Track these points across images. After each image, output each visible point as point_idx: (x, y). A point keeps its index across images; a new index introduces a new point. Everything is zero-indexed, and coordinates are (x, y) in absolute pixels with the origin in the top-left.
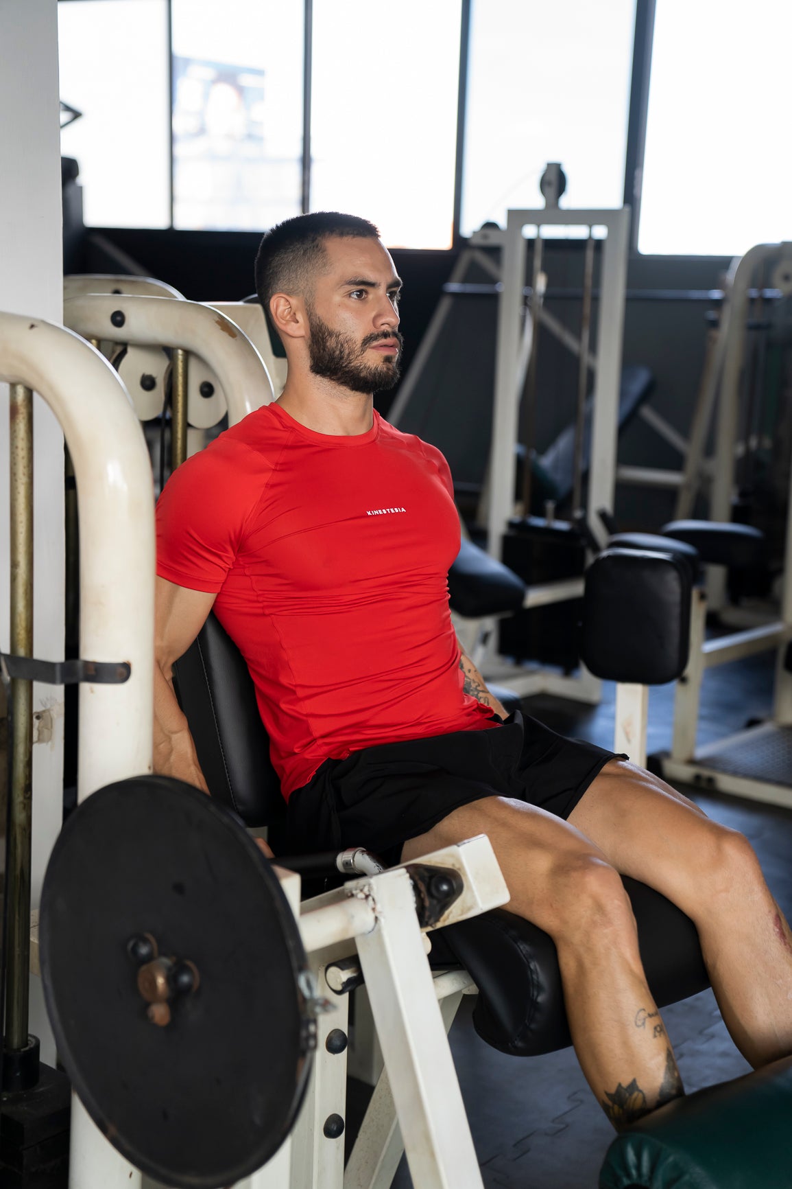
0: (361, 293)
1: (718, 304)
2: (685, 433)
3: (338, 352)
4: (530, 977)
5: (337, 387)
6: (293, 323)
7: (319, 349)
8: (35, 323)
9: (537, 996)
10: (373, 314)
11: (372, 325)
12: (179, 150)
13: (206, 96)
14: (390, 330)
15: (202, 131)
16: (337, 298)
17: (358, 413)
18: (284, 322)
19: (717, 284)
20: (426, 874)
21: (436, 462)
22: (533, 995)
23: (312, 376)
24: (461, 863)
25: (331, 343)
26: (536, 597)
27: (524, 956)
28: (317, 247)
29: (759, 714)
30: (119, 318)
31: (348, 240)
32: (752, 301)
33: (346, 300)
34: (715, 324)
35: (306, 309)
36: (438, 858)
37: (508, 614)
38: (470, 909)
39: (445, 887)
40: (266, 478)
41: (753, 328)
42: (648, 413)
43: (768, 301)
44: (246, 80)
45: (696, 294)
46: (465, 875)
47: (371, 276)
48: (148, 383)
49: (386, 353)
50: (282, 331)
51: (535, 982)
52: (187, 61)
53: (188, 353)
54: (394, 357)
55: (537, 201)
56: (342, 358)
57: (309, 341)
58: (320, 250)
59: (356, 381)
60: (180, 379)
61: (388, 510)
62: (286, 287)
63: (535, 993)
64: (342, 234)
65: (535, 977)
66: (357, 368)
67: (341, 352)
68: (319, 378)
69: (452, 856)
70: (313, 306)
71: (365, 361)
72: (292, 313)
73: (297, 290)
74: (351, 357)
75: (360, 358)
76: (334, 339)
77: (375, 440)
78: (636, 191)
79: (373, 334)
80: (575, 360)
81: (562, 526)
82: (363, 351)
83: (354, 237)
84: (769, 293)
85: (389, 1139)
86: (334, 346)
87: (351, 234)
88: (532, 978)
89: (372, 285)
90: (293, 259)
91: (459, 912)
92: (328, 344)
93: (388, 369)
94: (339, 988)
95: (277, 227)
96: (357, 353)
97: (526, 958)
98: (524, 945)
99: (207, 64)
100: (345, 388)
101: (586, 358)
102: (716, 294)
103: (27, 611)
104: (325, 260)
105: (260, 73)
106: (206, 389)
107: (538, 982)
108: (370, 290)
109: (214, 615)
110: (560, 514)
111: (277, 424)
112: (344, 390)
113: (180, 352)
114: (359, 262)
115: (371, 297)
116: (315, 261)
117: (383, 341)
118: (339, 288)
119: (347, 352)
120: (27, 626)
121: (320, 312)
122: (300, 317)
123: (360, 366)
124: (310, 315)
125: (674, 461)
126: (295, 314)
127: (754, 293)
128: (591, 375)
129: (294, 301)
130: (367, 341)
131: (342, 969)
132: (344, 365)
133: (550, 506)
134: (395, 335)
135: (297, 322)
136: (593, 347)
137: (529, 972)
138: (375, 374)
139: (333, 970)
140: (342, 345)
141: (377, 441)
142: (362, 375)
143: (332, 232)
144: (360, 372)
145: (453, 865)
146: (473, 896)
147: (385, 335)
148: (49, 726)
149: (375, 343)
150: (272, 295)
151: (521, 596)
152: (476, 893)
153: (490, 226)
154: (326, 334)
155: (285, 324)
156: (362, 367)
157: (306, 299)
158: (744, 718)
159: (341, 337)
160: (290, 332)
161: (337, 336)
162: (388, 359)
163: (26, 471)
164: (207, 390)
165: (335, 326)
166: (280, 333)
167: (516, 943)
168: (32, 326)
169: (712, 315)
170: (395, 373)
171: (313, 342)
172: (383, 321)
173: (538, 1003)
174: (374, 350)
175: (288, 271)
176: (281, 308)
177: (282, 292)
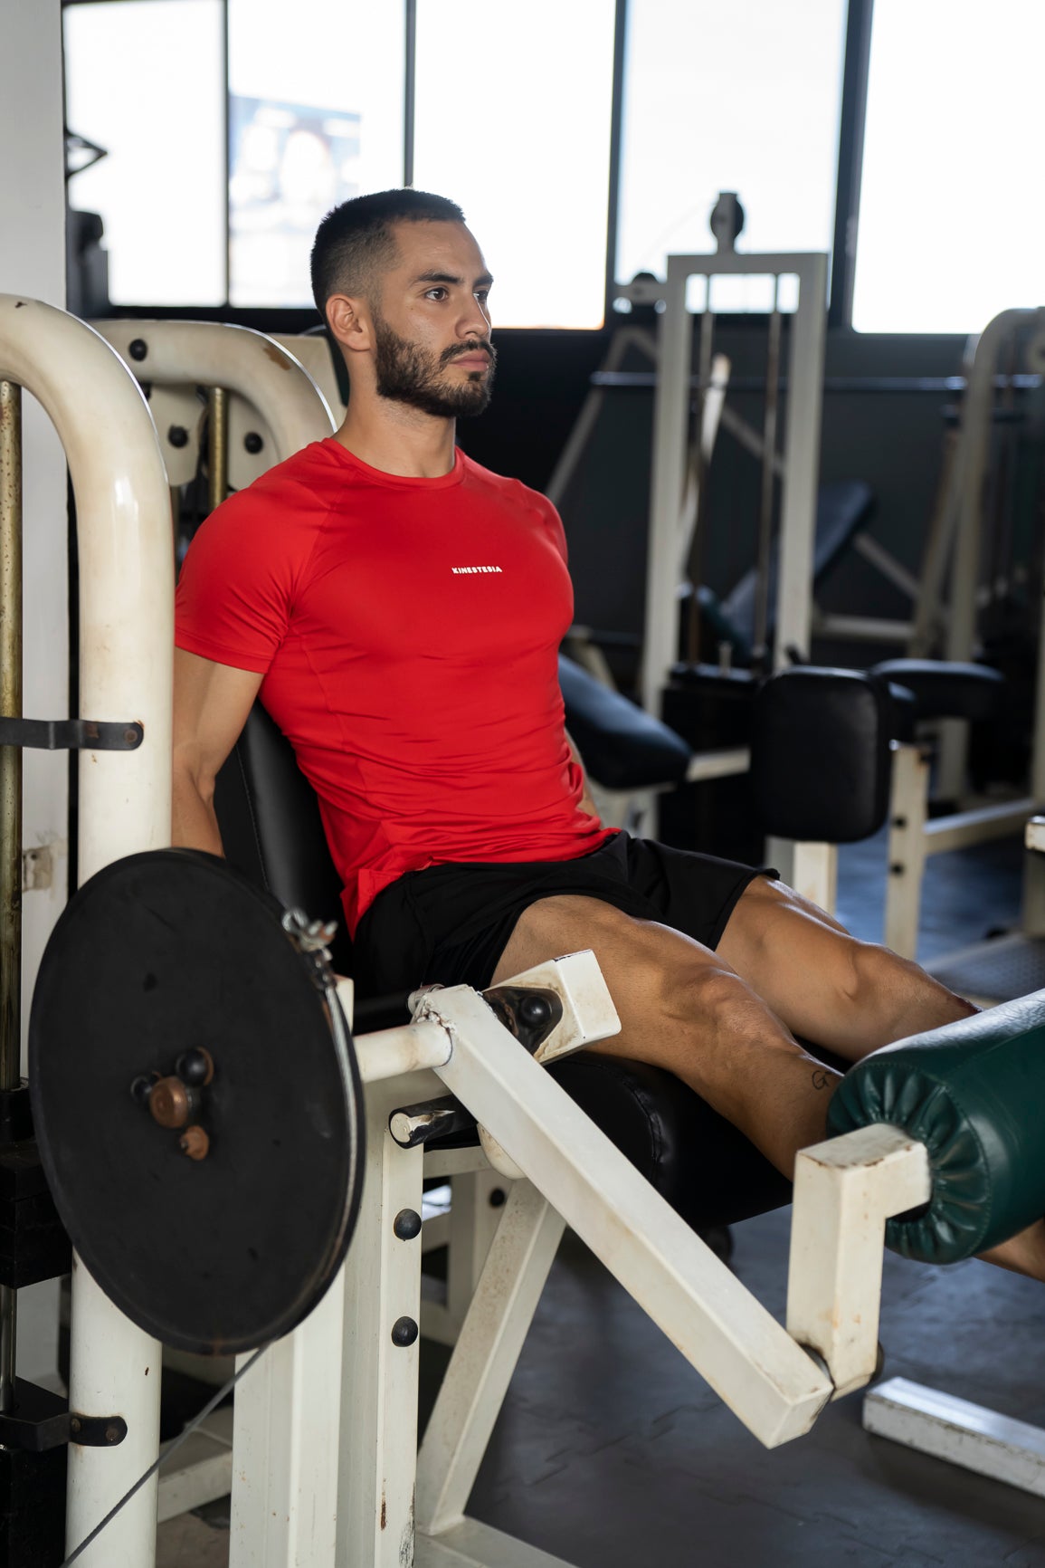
0: (440, 293)
1: (957, 396)
2: (915, 569)
3: (410, 369)
4: (651, 1133)
5: (411, 412)
6: (355, 333)
7: (387, 366)
8: (23, 302)
9: (660, 1156)
10: (456, 320)
11: (453, 331)
12: (238, 221)
13: (281, 149)
14: (477, 339)
15: (275, 196)
16: (410, 300)
17: (435, 444)
18: (344, 331)
19: (956, 368)
20: (516, 997)
21: (542, 513)
22: (655, 1154)
23: (379, 399)
24: (560, 982)
25: (402, 357)
26: (704, 767)
27: (642, 1106)
28: (384, 234)
29: (1002, 922)
30: (139, 349)
31: (423, 225)
32: (998, 392)
33: (420, 301)
34: (954, 423)
35: (372, 314)
36: (531, 978)
37: (668, 787)
38: (569, 1039)
39: (538, 1011)
40: (320, 518)
41: (998, 420)
42: (865, 545)
43: (1021, 392)
44: (336, 128)
45: (929, 383)
46: (564, 995)
47: (451, 270)
48: (177, 437)
49: (472, 368)
50: (344, 344)
51: (657, 1138)
52: (254, 104)
53: (230, 393)
54: (483, 373)
55: (705, 243)
56: (415, 376)
57: (376, 356)
58: (387, 238)
59: (432, 403)
60: (218, 427)
61: (479, 568)
62: (346, 286)
63: (658, 1153)
64: (415, 218)
65: (656, 1132)
66: (435, 389)
67: (415, 369)
68: (388, 403)
69: (548, 973)
70: (380, 308)
71: (445, 380)
72: (354, 320)
73: (360, 289)
74: (428, 375)
75: (438, 376)
76: (405, 352)
77: (458, 483)
78: (848, 248)
79: (455, 345)
80: (757, 464)
81: (741, 675)
82: (442, 367)
83: (430, 221)
84: (1023, 381)
85: (482, 1382)
86: (405, 361)
87: (426, 217)
88: (654, 1133)
89: (454, 280)
90: (354, 250)
91: (557, 1044)
92: (398, 358)
93: (475, 389)
94: (406, 1139)
95: (336, 209)
96: (434, 370)
97: (645, 1110)
98: (642, 1094)
99: (281, 106)
100: (421, 411)
101: (771, 462)
102: (955, 383)
103: (14, 670)
104: (393, 251)
105: (354, 118)
106: (252, 442)
107: (660, 1138)
108: (451, 287)
109: (261, 707)
110: (739, 661)
111: (332, 460)
112: (418, 413)
113: (218, 391)
114: (436, 252)
115: (453, 297)
116: (381, 251)
117: (468, 353)
118: (411, 286)
119: (421, 368)
120: (14, 690)
121: (388, 317)
122: (363, 325)
123: (439, 386)
124: (376, 321)
125: (901, 608)
126: (357, 321)
127: (1001, 381)
128: (778, 484)
129: (355, 304)
130: (448, 353)
131: (410, 1116)
132: (418, 386)
133: (725, 650)
134: (484, 345)
135: (360, 331)
136: (781, 445)
137: (650, 1127)
138: (458, 396)
139: (399, 1117)
140: (416, 360)
141: (462, 483)
142: (442, 397)
143: (402, 215)
144: (438, 395)
145: (550, 985)
146: (574, 1022)
147: (471, 346)
148: (48, 867)
149: (458, 357)
150: (330, 295)
151: (684, 765)
152: (578, 1018)
153: (644, 277)
154: (396, 345)
155: (345, 334)
156: (440, 388)
157: (371, 301)
158: (983, 928)
159: (415, 350)
160: (353, 345)
161: (410, 349)
162: (474, 377)
163: (12, 491)
164: (254, 444)
165: (408, 336)
166: (340, 344)
167: (633, 1091)
168: (20, 305)
169: (950, 410)
170: (484, 395)
171: (379, 356)
172: (468, 328)
173: (661, 1164)
174: (456, 366)
175: (347, 265)
176: (340, 313)
177: (342, 292)
